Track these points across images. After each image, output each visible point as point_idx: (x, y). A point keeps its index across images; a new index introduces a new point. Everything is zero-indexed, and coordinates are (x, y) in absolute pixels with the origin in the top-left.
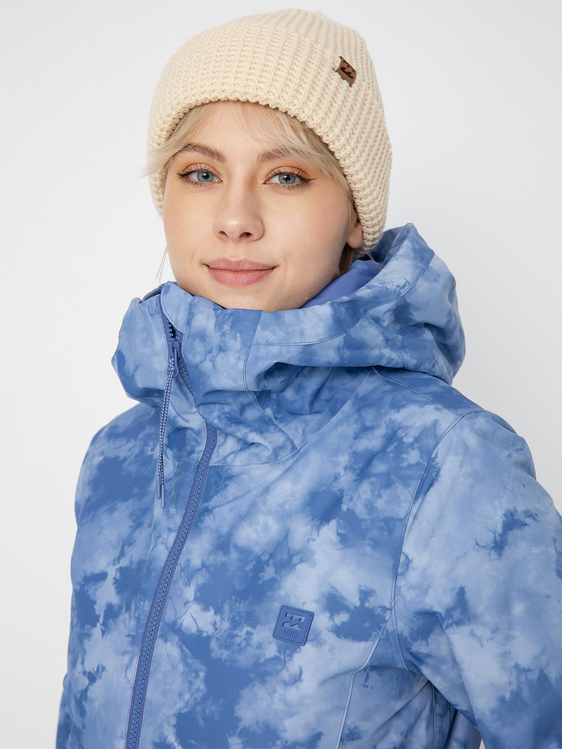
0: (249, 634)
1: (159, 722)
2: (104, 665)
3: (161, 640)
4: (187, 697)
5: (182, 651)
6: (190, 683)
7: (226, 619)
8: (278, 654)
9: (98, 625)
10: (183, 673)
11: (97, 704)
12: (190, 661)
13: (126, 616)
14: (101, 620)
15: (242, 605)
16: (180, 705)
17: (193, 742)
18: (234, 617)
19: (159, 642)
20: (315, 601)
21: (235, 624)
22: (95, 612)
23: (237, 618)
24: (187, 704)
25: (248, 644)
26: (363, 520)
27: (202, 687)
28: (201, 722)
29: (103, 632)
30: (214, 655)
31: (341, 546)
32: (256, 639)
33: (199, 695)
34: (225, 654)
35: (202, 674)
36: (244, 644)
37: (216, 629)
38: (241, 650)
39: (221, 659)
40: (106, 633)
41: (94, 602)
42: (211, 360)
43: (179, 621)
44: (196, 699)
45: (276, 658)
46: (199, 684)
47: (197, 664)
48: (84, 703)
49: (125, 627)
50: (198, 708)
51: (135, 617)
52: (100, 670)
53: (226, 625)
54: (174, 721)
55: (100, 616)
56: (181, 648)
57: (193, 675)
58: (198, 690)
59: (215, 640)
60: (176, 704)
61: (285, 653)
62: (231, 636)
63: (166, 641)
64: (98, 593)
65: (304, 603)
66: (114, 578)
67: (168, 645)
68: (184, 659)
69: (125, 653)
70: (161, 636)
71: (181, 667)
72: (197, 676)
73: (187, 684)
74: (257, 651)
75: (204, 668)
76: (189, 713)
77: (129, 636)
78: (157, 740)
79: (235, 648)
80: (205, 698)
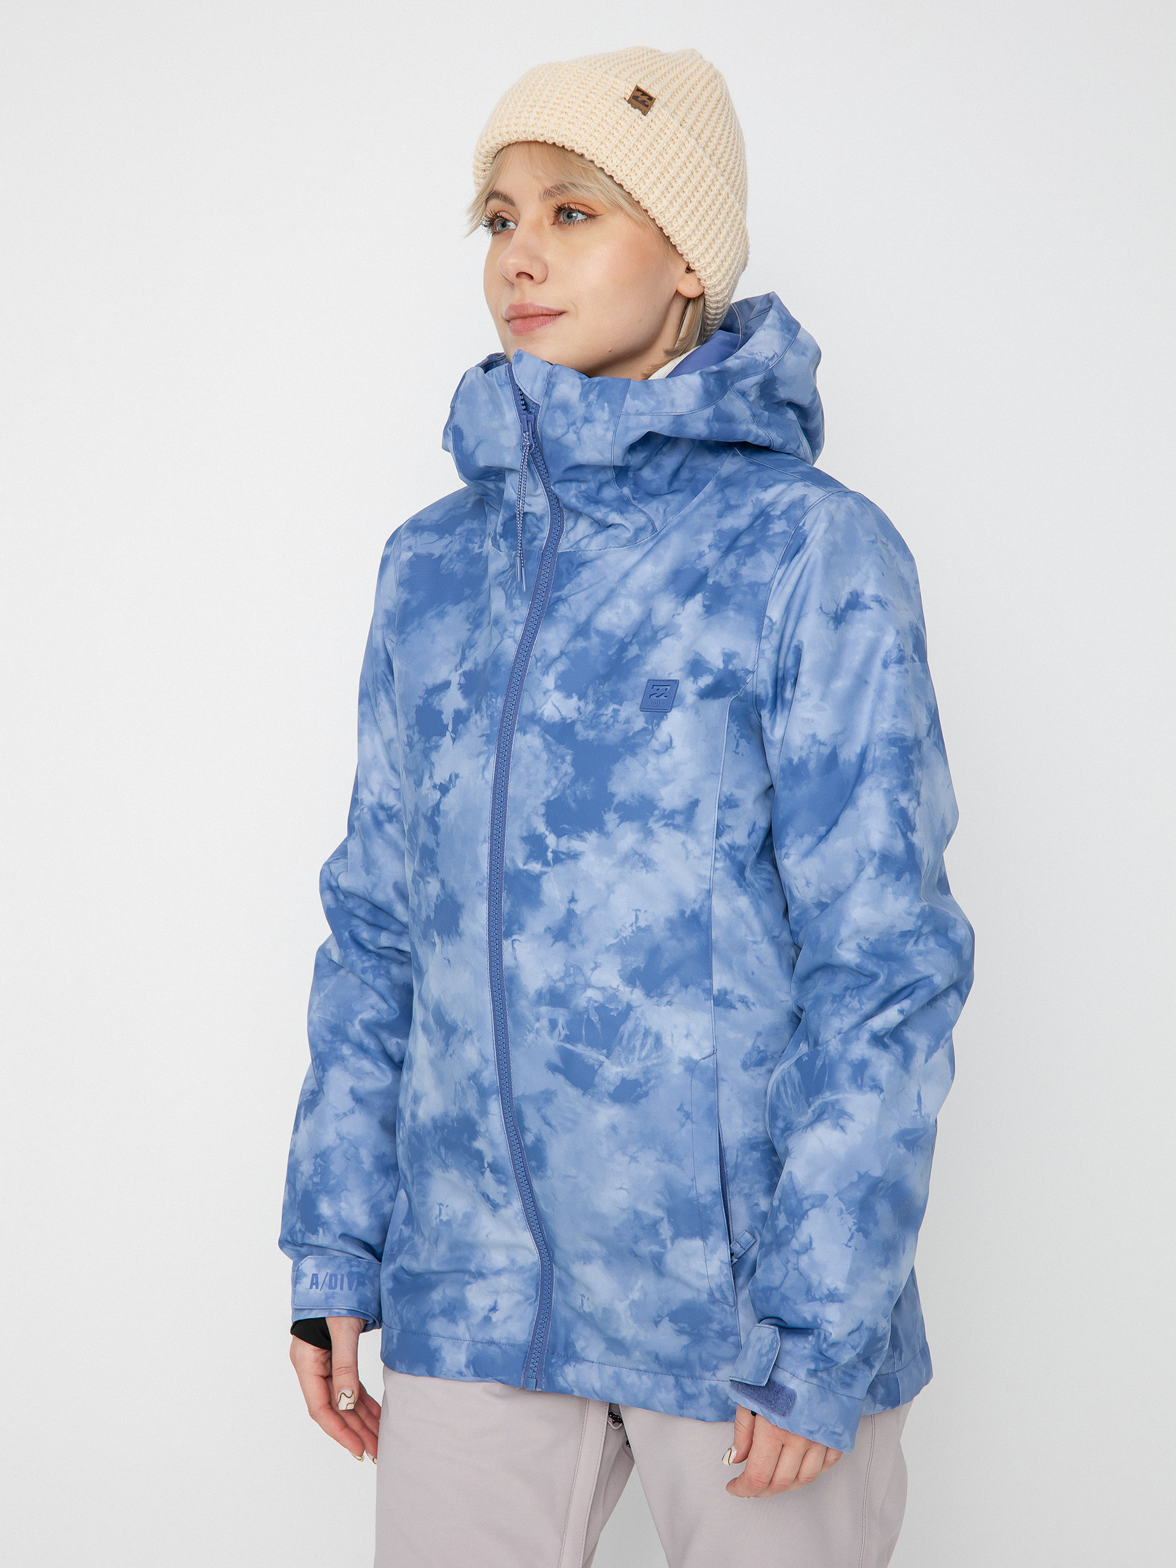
0: (615, 711)
1: (525, 815)
2: (457, 772)
3: (520, 733)
4: (554, 783)
5: (545, 740)
6: (556, 768)
7: (591, 702)
8: (646, 725)
9: (448, 733)
10: (547, 761)
11: (452, 815)
12: (554, 748)
13: (477, 717)
14: (450, 728)
15: (606, 685)
16: (548, 793)
17: (566, 826)
18: (598, 698)
19: (517, 736)
20: (678, 670)
21: (600, 704)
22: (444, 722)
23: (601, 699)
24: (555, 790)
25: (616, 721)
27: (570, 770)
28: (573, 805)
29: (454, 740)
30: (579, 738)
32: (623, 715)
33: (567, 780)
34: (592, 734)
35: (569, 758)
36: (611, 721)
37: (580, 713)
38: (608, 727)
39: (587, 740)
40: (457, 740)
41: (440, 713)
42: (575, 432)
43: (539, 712)
44: (564, 783)
45: (644, 729)
46: (567, 768)
47: (561, 749)
48: (436, 819)
49: (478, 728)
50: (568, 792)
51: (488, 715)
52: (453, 778)
53: (591, 707)
54: (542, 810)
55: (448, 724)
56: (543, 737)
57: (559, 761)
58: (566, 774)
59: (580, 723)
60: (543, 792)
61: (652, 723)
62: (596, 716)
63: (525, 733)
64: (443, 702)
65: (668, 674)
66: (459, 684)
67: (528, 737)
68: (547, 747)
69: (480, 754)
70: (520, 729)
71: (544, 756)
72: (564, 761)
73: (553, 771)
74: (625, 726)
75: (571, 752)
76: (559, 798)
77: (483, 735)
78: (525, 834)
79: (603, 726)
80: (574, 781)
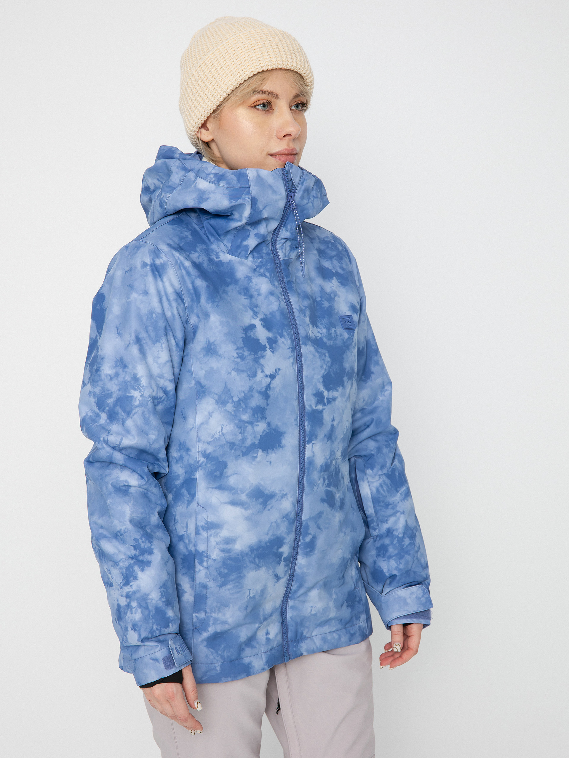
0: (335, 331)
1: (314, 383)
2: (279, 367)
3: (304, 345)
4: (325, 367)
5: (315, 347)
6: (324, 360)
7: (323, 328)
8: (349, 336)
9: (267, 349)
10: (319, 357)
11: (278, 389)
12: (320, 350)
13: (283, 340)
14: (268, 346)
15: (325, 320)
16: (323, 371)
17: (331, 386)
18: (326, 326)
19: (303, 347)
20: (349, 310)
21: (328, 329)
22: (262, 344)
23: (327, 326)
24: (326, 370)
25: (337, 335)
26: (344, 274)
27: (329, 360)
28: (333, 376)
29: (273, 352)
30: (328, 344)
31: (343, 286)
32: (338, 332)
33: (329, 364)
34: (331, 342)
35: (327, 354)
36: (336, 336)
37: (321, 334)
38: (336, 339)
39: (331, 345)
40: (275, 352)
41: (258, 340)
42: (312, 203)
43: (309, 334)
44: (328, 366)
45: (349, 338)
46: (328, 359)
47: (323, 351)
48: (268, 392)
49: (285, 345)
50: (331, 370)
51: (289, 338)
52: (278, 370)
53: (324, 331)
54: (321, 380)
55: (266, 345)
56: (313, 346)
57: (324, 356)
58: (328, 362)
59: (324, 338)
60: (321, 371)
61: (351, 334)
62: (330, 334)
63: (306, 345)
64: (256, 334)
65: (345, 313)
66: (262, 325)
67: (308, 346)
68: (317, 350)
69: (290, 357)
70: (303, 344)
71: (317, 355)
72: (326, 356)
73: (322, 362)
74: (341, 337)
75: (327, 351)
76: (328, 373)
77: (289, 348)
78: (315, 392)
79: (334, 338)
80: (332, 364)
